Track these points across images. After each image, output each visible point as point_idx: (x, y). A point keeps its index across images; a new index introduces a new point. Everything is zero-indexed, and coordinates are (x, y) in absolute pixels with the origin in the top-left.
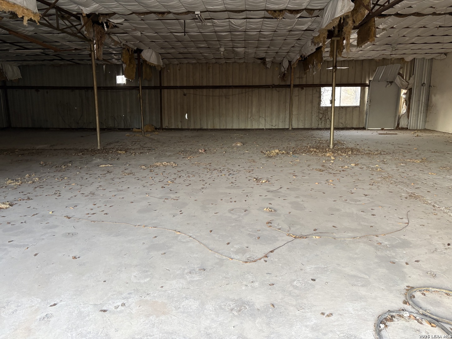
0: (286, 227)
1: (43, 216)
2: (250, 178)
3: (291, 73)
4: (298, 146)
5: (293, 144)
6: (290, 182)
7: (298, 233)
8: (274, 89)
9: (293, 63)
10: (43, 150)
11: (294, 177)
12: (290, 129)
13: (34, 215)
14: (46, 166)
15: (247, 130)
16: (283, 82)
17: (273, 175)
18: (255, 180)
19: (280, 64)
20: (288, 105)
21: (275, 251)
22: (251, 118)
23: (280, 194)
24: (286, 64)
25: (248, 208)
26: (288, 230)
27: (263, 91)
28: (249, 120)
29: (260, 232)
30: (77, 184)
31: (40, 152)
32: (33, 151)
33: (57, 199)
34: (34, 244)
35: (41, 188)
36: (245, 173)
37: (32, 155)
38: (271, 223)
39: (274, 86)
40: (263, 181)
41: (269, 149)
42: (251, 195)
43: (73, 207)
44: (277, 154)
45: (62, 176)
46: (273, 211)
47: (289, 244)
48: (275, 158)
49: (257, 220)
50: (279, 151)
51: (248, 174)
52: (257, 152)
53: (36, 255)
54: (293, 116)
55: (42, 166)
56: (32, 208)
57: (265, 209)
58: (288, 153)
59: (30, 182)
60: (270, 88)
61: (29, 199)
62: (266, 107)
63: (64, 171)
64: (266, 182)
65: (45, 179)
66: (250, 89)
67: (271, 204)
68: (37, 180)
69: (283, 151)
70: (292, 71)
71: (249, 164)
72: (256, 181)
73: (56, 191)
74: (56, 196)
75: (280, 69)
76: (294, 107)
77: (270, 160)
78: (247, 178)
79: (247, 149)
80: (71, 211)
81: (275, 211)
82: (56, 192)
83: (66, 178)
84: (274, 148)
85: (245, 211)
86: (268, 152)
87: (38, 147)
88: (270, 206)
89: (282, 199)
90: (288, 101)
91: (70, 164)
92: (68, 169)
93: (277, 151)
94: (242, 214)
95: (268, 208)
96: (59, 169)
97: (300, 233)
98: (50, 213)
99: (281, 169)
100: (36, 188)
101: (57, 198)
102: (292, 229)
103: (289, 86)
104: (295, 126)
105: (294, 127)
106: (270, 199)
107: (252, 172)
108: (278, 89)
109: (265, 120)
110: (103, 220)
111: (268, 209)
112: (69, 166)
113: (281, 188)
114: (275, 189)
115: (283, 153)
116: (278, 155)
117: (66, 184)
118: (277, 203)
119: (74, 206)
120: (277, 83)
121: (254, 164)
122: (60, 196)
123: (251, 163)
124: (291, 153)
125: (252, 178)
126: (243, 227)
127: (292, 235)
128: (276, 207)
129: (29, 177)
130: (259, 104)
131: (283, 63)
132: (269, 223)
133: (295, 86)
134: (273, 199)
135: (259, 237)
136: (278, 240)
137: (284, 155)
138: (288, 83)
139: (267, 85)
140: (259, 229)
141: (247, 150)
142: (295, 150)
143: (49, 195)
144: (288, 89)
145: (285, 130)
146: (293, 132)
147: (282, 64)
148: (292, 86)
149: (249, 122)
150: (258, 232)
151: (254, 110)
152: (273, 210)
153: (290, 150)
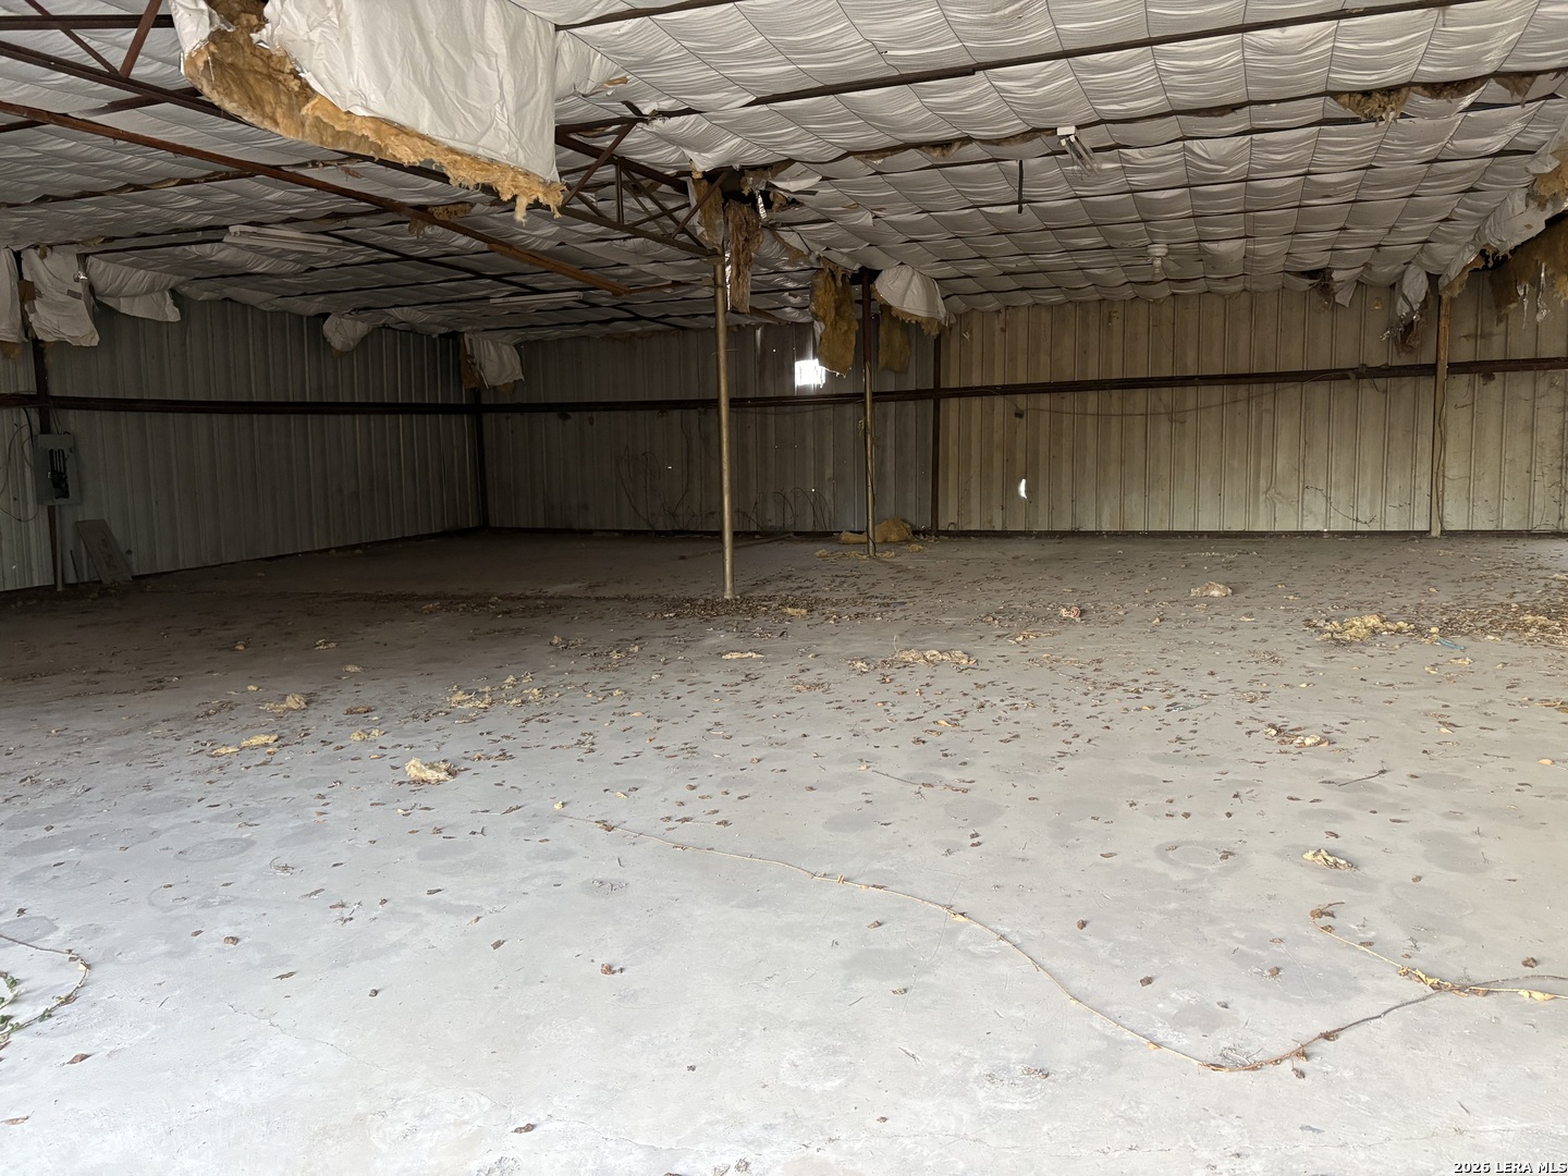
0: (1396, 936)
1: (534, 816)
2: (1253, 725)
3: (1439, 320)
4: (1465, 603)
5: (1443, 597)
6: (1425, 752)
7: (1453, 970)
8: (1365, 382)
9: (1447, 282)
10: (565, 599)
11: (1444, 730)
12: (1436, 532)
13: (511, 810)
14: (566, 652)
15: (1253, 537)
16: (1403, 354)
17: (1354, 715)
18: (1274, 732)
19: (1393, 286)
20: (1424, 444)
21: (1343, 1036)
22: (1272, 491)
23: (1378, 796)
24: (1416, 287)
25: (1236, 846)
26: (1408, 952)
27: (1319, 391)
28: (1262, 498)
29: (1282, 948)
30: (647, 715)
31: (554, 607)
32: (538, 602)
33: (582, 760)
34: (497, 908)
35: (543, 721)
36: (1236, 702)
37: (532, 616)
38: (1332, 915)
39: (1365, 373)
40: (1308, 741)
41: (1341, 612)
42: (1254, 794)
43: (626, 791)
44: (1374, 632)
45: (608, 687)
46: (1340, 864)
47: (1409, 1011)
48: (1362, 647)
49: (1270, 898)
50: (1383, 622)
51: (1247, 710)
52: (1287, 622)
53: (497, 945)
54: (1448, 484)
55: (557, 652)
56: (507, 785)
57: (1309, 856)
58: (1419, 630)
59: (514, 701)
60: (1348, 381)
61: (504, 755)
62: (1329, 449)
63: (616, 670)
64: (1319, 743)
65: (557, 695)
66: (1268, 387)
67: (1337, 836)
68: (534, 695)
69: (1401, 624)
70: (1443, 312)
71: (1253, 671)
72: (1277, 739)
73: (583, 734)
74: (580, 752)
75: (1392, 304)
76: (1450, 447)
77: (1341, 655)
78: (1238, 723)
79: (1247, 610)
80: (617, 807)
81: (1352, 864)
82: (583, 739)
83: (617, 691)
84: (1360, 607)
85: (1226, 855)
86: (1334, 622)
87: (552, 590)
88: (1332, 843)
89: (1385, 816)
90: (1427, 424)
91: (636, 648)
92: (627, 664)
93: (1373, 621)
94: (1212, 869)
95: (1323, 852)
96: (601, 662)
97: (1461, 972)
98: (558, 807)
99: (1389, 694)
100: (528, 720)
101: (583, 757)
102: (1426, 948)
103: (1431, 370)
104: (1455, 522)
105: (1449, 528)
106: (1334, 816)
107: (1262, 703)
108: (1380, 382)
109: (1328, 499)
110: (713, 846)
111: (1320, 857)
112: (632, 653)
113: (1383, 772)
114: (1355, 775)
115: (1399, 631)
116: (1379, 638)
117: (614, 714)
118: (1361, 833)
119: (630, 790)
120: (1376, 360)
121: (1275, 668)
122: (592, 751)
123: (1259, 666)
124: (1434, 630)
125: (1261, 725)
126: (1212, 921)
127: (1423, 976)
128: (1356, 851)
129: (514, 686)
130: (1302, 442)
131: (1406, 282)
132: (1321, 913)
133: (1456, 368)
134: (1348, 817)
135: (1278, 970)
136: (1359, 990)
137: (1401, 638)
138: (1428, 359)
139: (1336, 370)
140: (1279, 936)
141: (1250, 615)
142: (1450, 620)
143: (561, 746)
144: (1426, 384)
145: (1414, 539)
146: (1450, 547)
147: (1401, 287)
148: (1443, 368)
149: (1262, 507)
150: (1274, 947)
151: (1281, 462)
152: (1343, 862)
153: (1430, 618)
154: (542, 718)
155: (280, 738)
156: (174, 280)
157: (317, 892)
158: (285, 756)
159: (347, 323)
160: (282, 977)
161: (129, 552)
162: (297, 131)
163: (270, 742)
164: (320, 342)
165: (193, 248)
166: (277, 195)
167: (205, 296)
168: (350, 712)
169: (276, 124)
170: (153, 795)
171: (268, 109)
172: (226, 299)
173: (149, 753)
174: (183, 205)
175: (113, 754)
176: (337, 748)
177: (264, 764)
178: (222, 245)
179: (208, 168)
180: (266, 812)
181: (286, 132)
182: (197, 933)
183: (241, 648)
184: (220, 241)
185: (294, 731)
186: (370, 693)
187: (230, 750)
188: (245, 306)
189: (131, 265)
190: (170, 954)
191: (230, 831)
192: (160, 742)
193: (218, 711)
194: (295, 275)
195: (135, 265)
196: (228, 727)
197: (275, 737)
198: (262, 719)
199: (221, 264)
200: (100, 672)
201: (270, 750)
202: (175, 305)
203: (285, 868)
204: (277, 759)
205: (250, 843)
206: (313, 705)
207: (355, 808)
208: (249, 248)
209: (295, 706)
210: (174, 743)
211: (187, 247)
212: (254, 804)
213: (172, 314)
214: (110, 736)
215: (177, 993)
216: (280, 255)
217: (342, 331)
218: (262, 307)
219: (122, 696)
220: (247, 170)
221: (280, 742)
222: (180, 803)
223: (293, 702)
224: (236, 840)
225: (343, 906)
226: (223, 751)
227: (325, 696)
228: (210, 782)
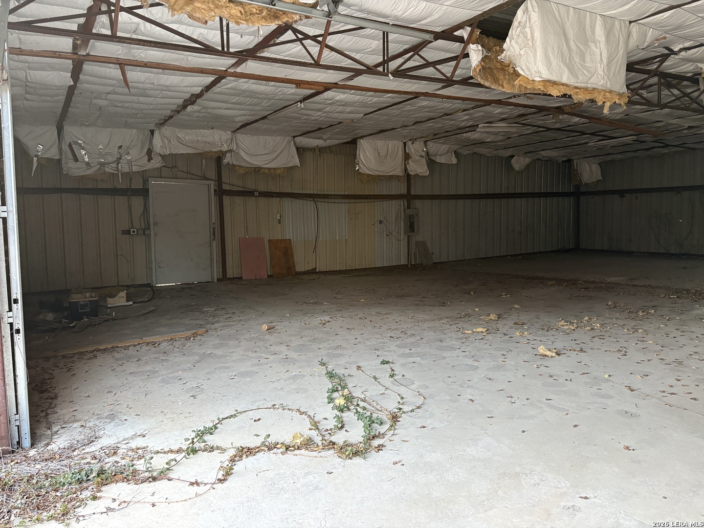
1: (595, 378)
10: (616, 284)
13: (584, 374)
14: (615, 309)
30: (656, 343)
31: (610, 288)
32: (602, 285)
33: (620, 359)
34: (576, 412)
35: (601, 339)
37: (599, 291)
43: (642, 376)
45: (636, 327)
53: (575, 426)
55: (610, 308)
56: (583, 363)
59: (588, 328)
61: (581, 350)
63: (641, 320)
65: (609, 328)
68: (597, 327)
73: (621, 347)
74: (619, 355)
80: (636, 381)
82: (621, 349)
83: (640, 330)
87: (609, 280)
91: (653, 311)
92: (647, 318)
96: (633, 315)
98: (607, 376)
100: (594, 337)
101: (621, 357)
110: (686, 408)
112: (650, 313)
117: (638, 340)
119: (644, 375)
122: (625, 355)
129: (588, 321)
143: (609, 351)
154: (601, 337)
155: (488, 330)
156: (455, 147)
157: (502, 390)
158: (489, 337)
159: (522, 159)
160: (489, 417)
161: (432, 253)
162: (511, 89)
163: (484, 331)
164: (510, 167)
165: (465, 134)
166: (499, 110)
167: (467, 152)
168: (515, 323)
169: (503, 87)
170: (443, 344)
171: (501, 82)
172: (474, 153)
173: (440, 329)
174: (463, 119)
175: (429, 327)
176: (510, 337)
177: (482, 339)
178: (475, 132)
179: (474, 104)
180: (483, 357)
181: (507, 89)
182: (459, 395)
183: (472, 293)
184: (475, 130)
185: (493, 328)
186: (524, 317)
187: (469, 332)
188: (481, 155)
189: (442, 143)
190: (450, 400)
191: (470, 362)
192: (445, 325)
193: (464, 317)
194: (502, 141)
195: (443, 143)
196: (468, 323)
197: (486, 329)
198: (481, 322)
199: (474, 140)
200: (424, 297)
201: (484, 334)
202: (456, 157)
203: (490, 379)
204: (486, 338)
205: (477, 368)
206: (501, 319)
207: (517, 362)
208: (485, 132)
209: (493, 319)
210: (450, 327)
211: (462, 135)
212: (478, 354)
213: (454, 161)
214: (428, 321)
215: (453, 414)
216: (497, 134)
217: (519, 163)
218: (488, 155)
219: (432, 307)
220: (488, 103)
221: (487, 332)
222: (452, 348)
223: (493, 317)
224: (472, 365)
225: (512, 397)
226: (467, 332)
227: (505, 316)
228: (462, 343)
